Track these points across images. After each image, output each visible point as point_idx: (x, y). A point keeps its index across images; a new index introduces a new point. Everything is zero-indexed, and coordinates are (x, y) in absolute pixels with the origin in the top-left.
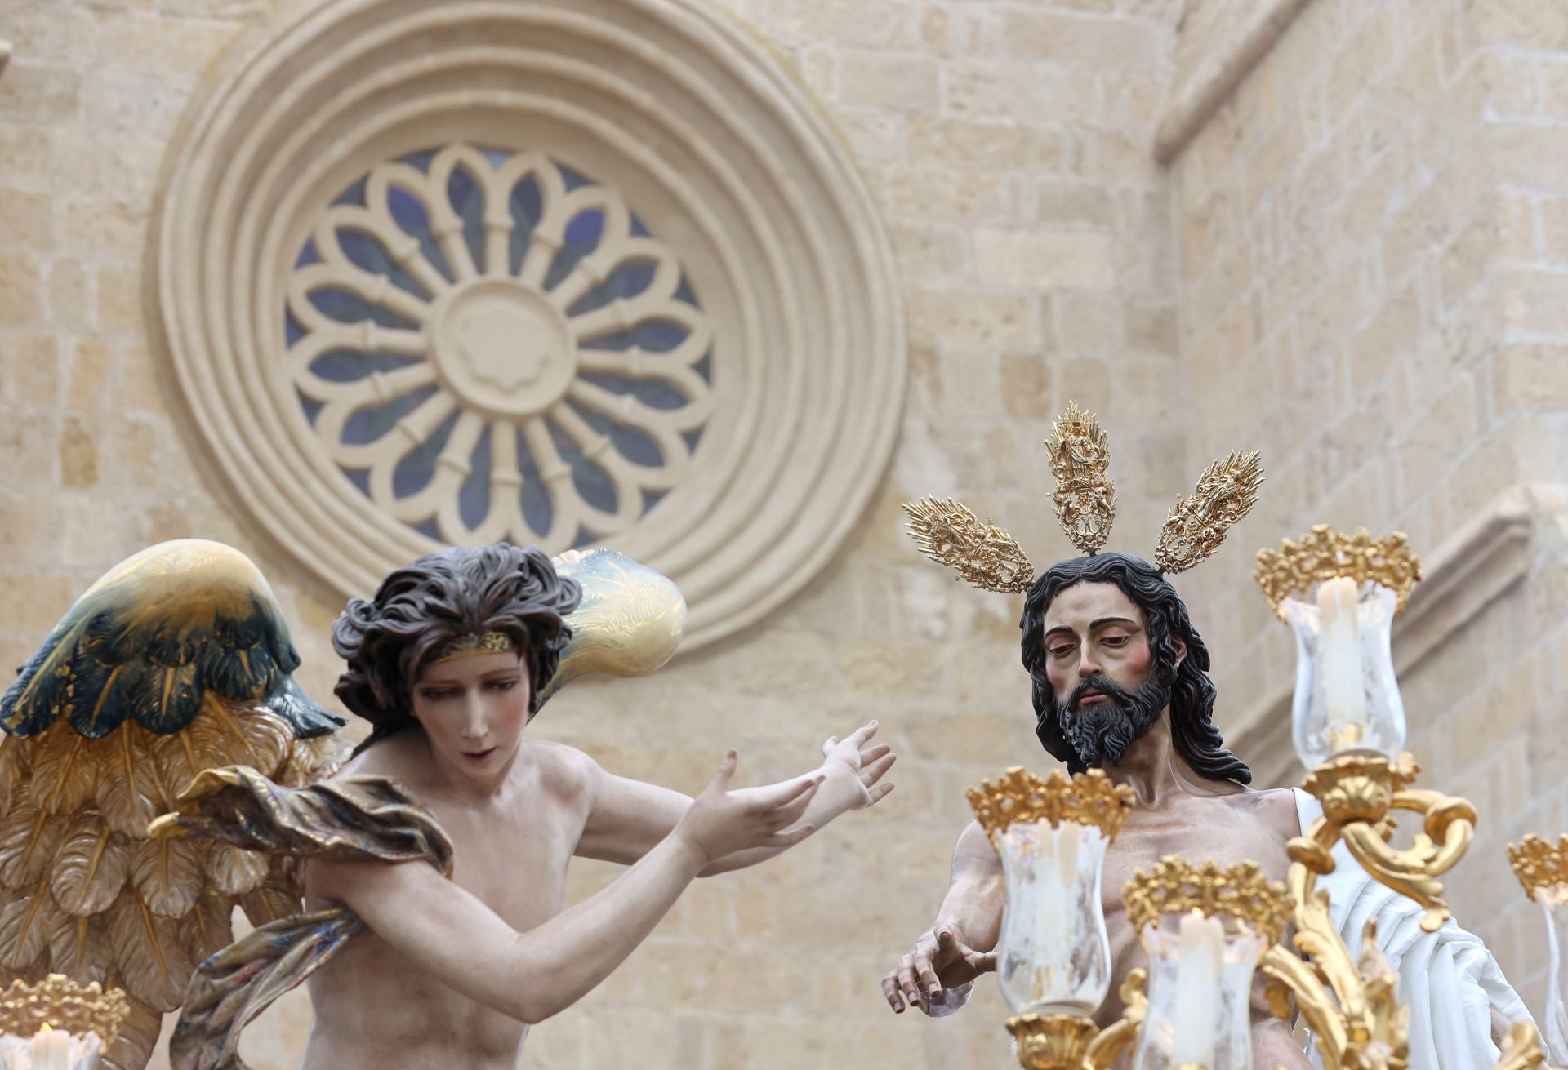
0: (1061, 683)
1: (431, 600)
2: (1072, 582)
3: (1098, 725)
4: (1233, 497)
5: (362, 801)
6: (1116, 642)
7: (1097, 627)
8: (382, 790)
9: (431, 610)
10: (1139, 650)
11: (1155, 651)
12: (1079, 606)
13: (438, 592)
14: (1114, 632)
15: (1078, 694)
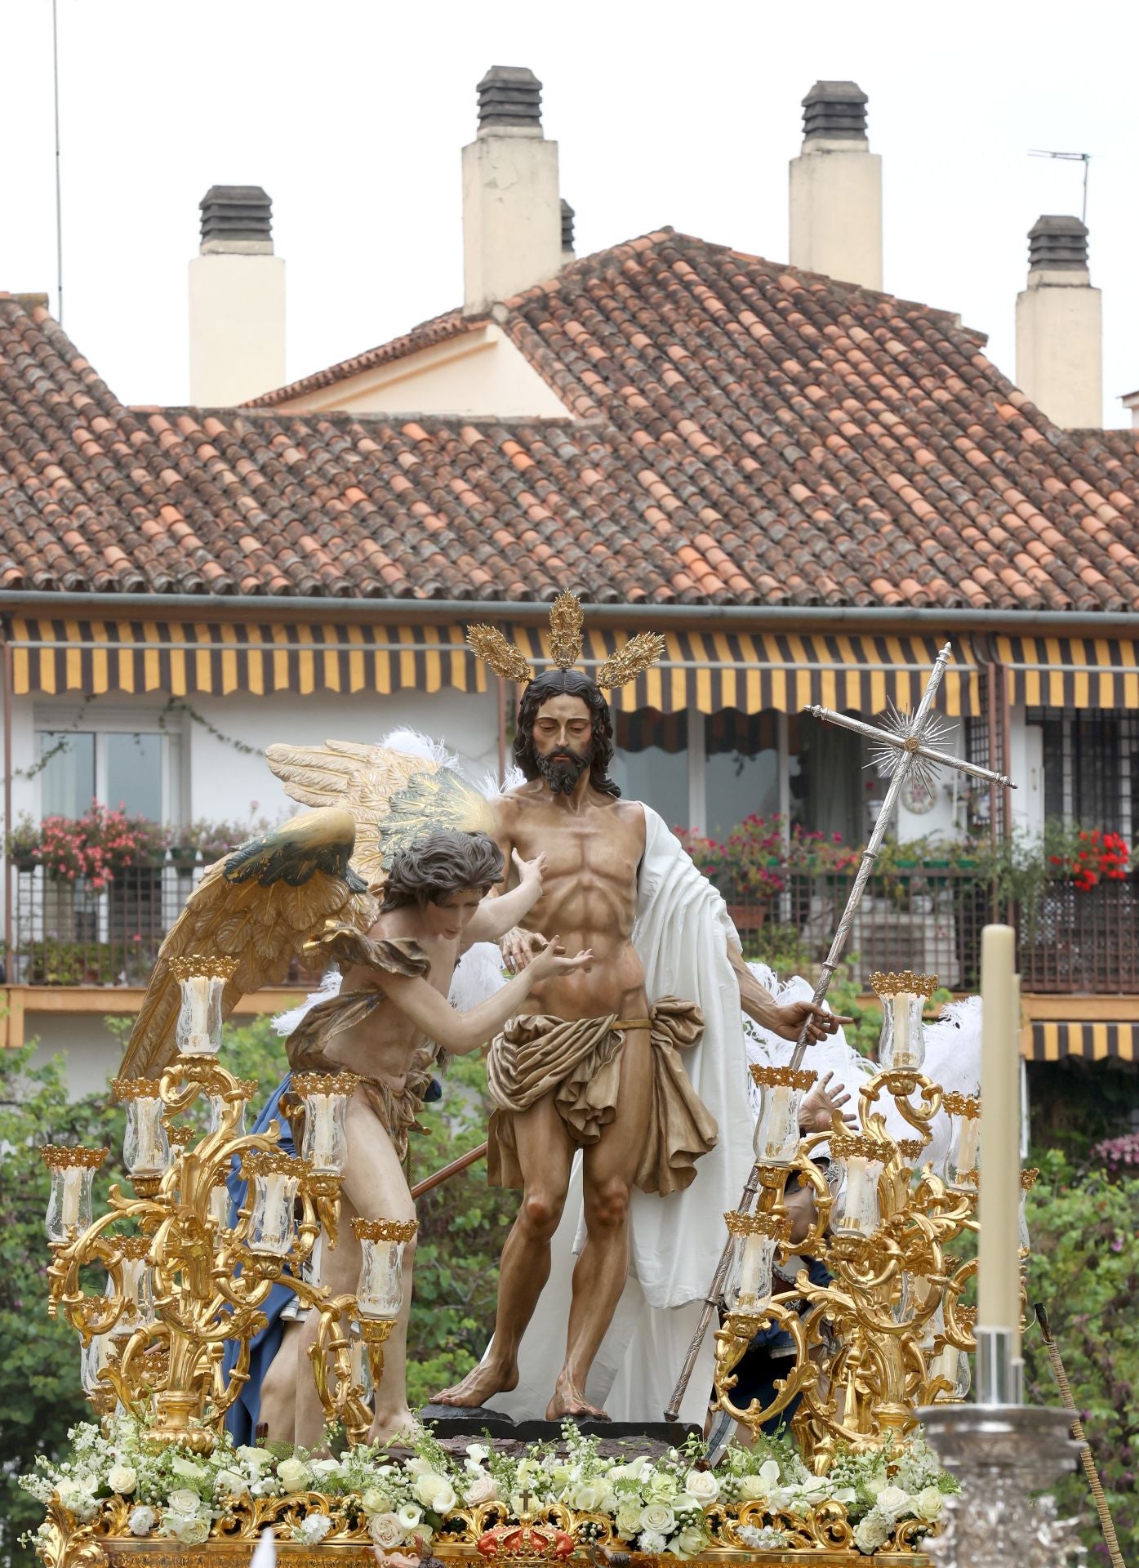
0: (543, 744)
1: (458, 872)
2: (559, 693)
3: (561, 772)
4: (646, 658)
5: (405, 951)
6: (578, 730)
7: (570, 722)
8: (413, 946)
9: (456, 876)
10: (586, 735)
11: (594, 734)
12: (562, 708)
13: (461, 867)
14: (577, 725)
15: (553, 755)
